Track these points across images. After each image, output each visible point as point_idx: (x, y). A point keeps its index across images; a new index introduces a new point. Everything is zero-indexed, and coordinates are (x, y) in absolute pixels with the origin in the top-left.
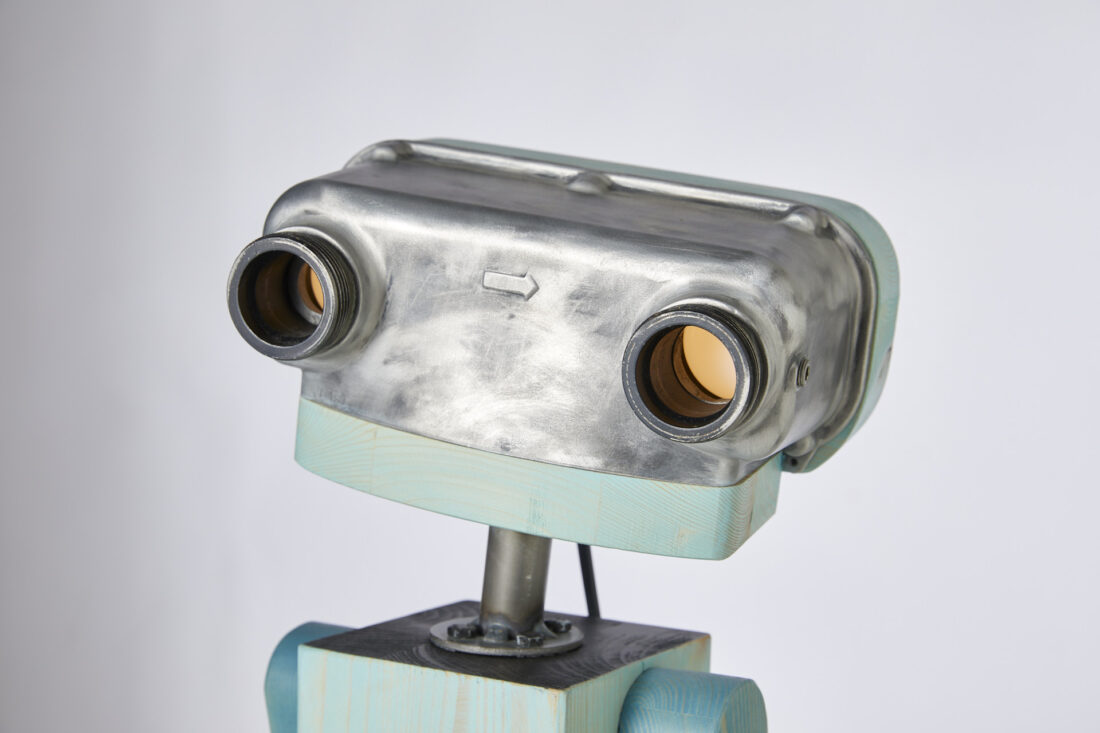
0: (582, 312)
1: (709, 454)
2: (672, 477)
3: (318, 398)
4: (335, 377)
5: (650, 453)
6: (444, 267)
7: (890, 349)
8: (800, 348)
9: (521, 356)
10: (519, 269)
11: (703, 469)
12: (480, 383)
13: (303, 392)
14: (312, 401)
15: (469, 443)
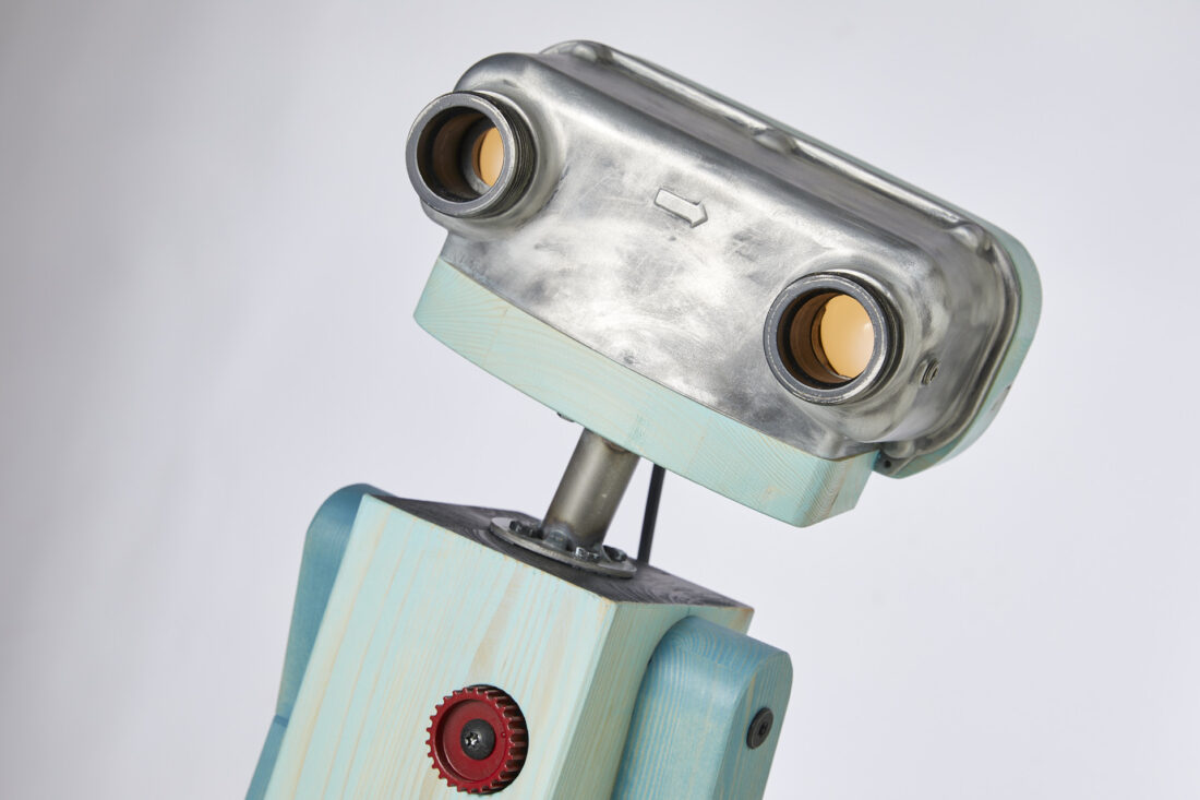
0: (741, 254)
1: (820, 424)
2: (778, 434)
3: (457, 263)
4: (482, 247)
5: (764, 405)
6: (622, 174)
7: (1009, 388)
8: (935, 348)
9: (670, 278)
10: (695, 196)
11: (808, 435)
12: (622, 293)
13: (442, 253)
14: (451, 264)
15: (595, 346)
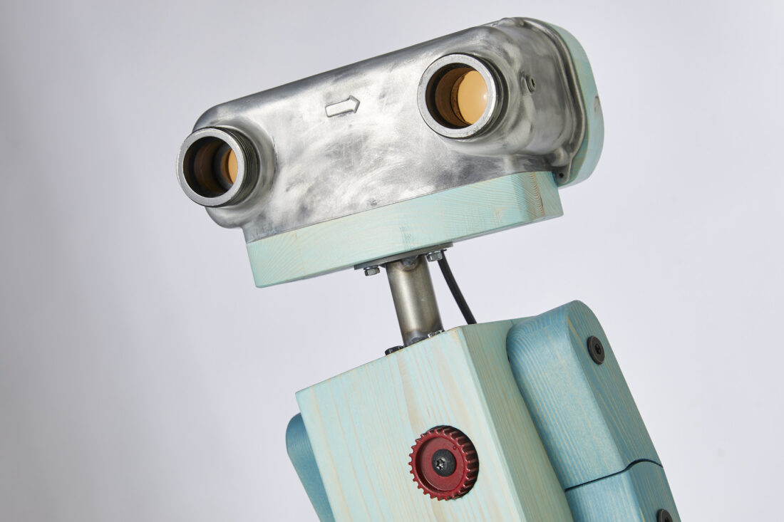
0: (389, 104)
1: (495, 156)
2: (479, 178)
3: (256, 237)
4: (262, 217)
5: (460, 169)
6: (301, 117)
7: (597, 97)
8: (522, 67)
9: (364, 147)
10: (346, 96)
11: (496, 168)
12: (345, 174)
13: (246, 240)
14: (254, 241)
15: (352, 212)
